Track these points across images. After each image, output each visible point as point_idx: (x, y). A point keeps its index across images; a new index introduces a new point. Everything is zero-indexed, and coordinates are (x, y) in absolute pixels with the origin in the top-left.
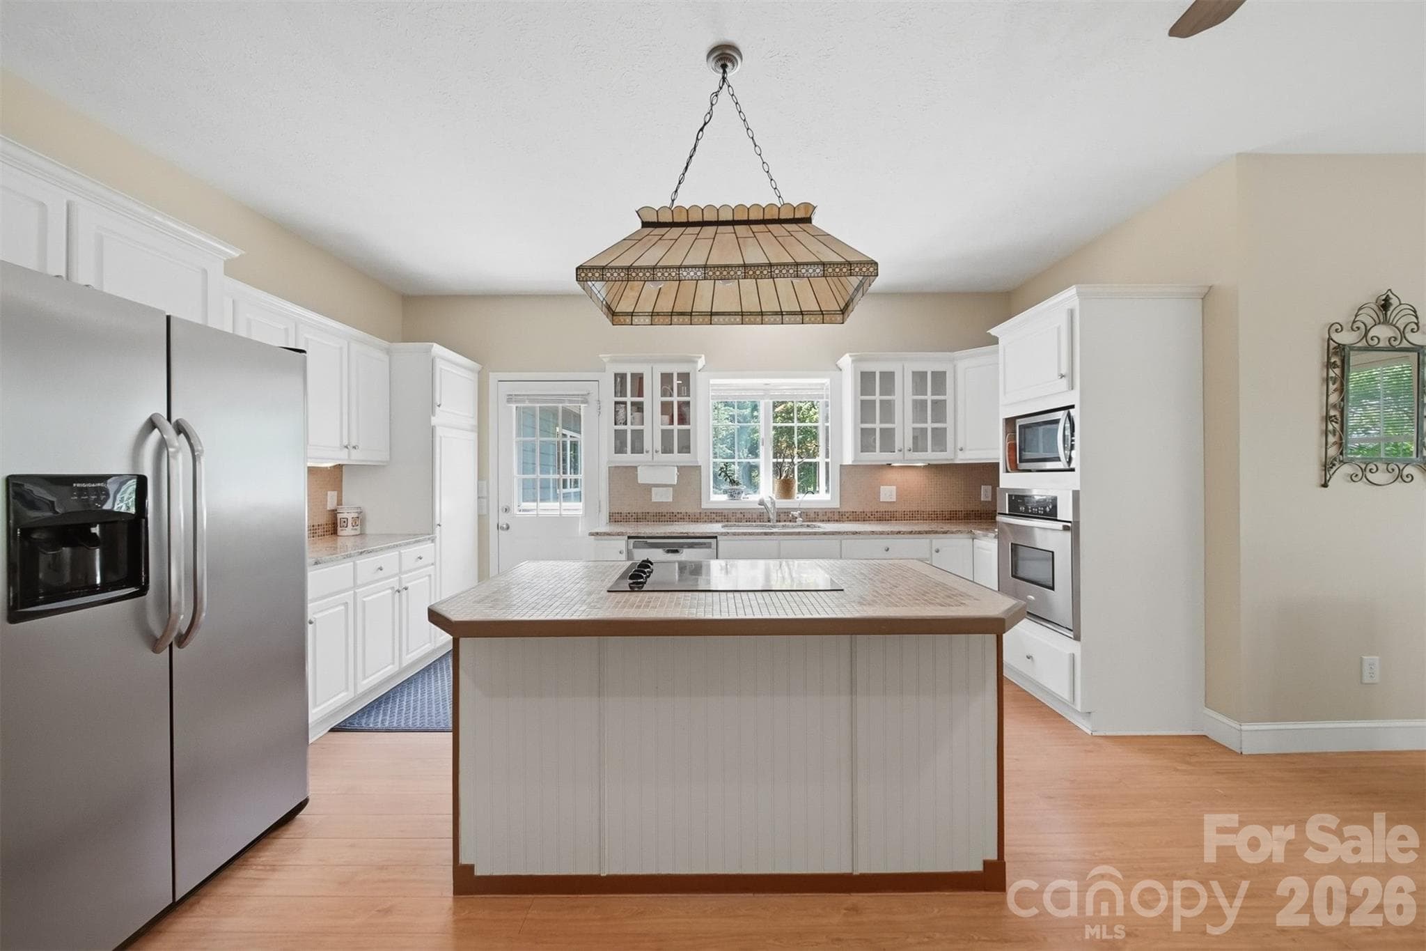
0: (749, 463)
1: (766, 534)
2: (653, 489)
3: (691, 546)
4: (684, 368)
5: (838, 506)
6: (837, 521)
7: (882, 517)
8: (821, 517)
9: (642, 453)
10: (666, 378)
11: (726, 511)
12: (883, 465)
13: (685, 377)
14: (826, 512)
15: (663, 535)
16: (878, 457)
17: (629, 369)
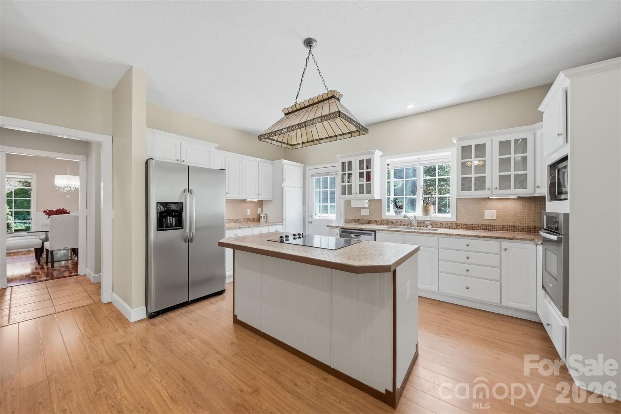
0: (411, 198)
1: (397, 231)
2: (361, 209)
3: (364, 234)
4: (368, 157)
5: (455, 221)
6: (455, 228)
7: (486, 228)
8: (444, 226)
9: (352, 194)
10: (361, 162)
11: (393, 220)
12: (486, 198)
13: (369, 161)
14: (447, 223)
15: (352, 228)
16: (473, 193)
17: (347, 160)
